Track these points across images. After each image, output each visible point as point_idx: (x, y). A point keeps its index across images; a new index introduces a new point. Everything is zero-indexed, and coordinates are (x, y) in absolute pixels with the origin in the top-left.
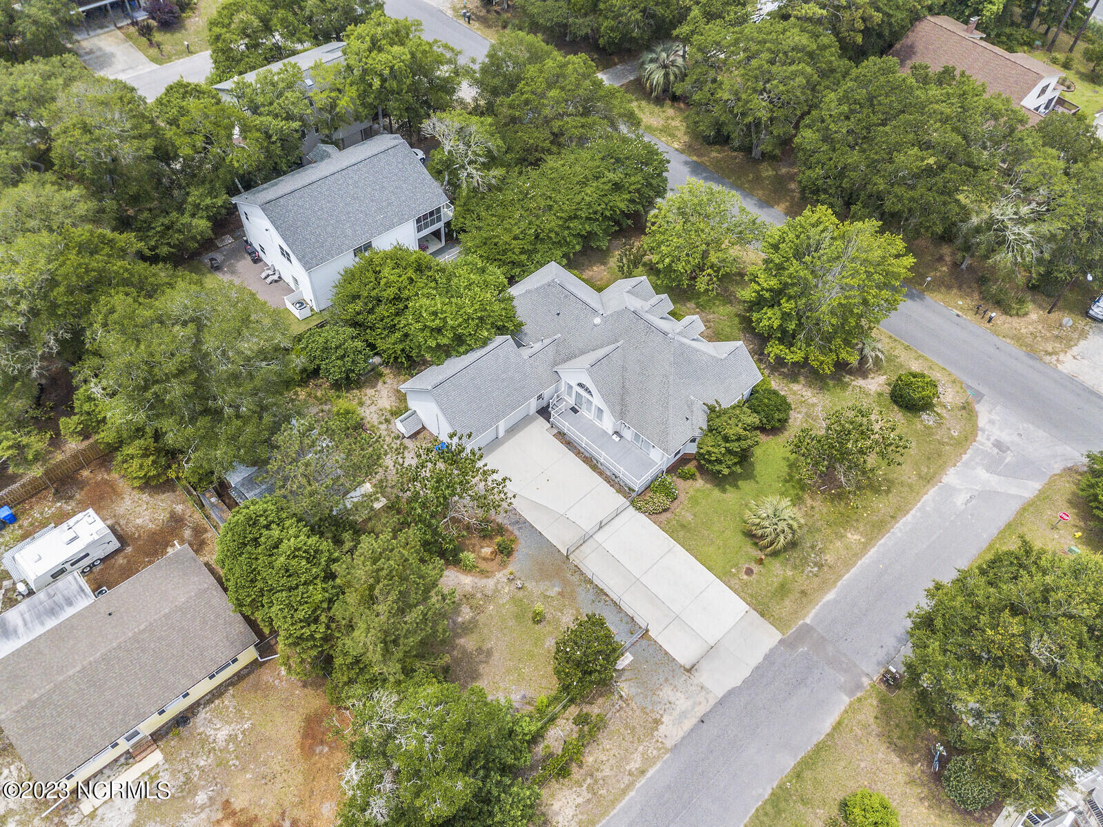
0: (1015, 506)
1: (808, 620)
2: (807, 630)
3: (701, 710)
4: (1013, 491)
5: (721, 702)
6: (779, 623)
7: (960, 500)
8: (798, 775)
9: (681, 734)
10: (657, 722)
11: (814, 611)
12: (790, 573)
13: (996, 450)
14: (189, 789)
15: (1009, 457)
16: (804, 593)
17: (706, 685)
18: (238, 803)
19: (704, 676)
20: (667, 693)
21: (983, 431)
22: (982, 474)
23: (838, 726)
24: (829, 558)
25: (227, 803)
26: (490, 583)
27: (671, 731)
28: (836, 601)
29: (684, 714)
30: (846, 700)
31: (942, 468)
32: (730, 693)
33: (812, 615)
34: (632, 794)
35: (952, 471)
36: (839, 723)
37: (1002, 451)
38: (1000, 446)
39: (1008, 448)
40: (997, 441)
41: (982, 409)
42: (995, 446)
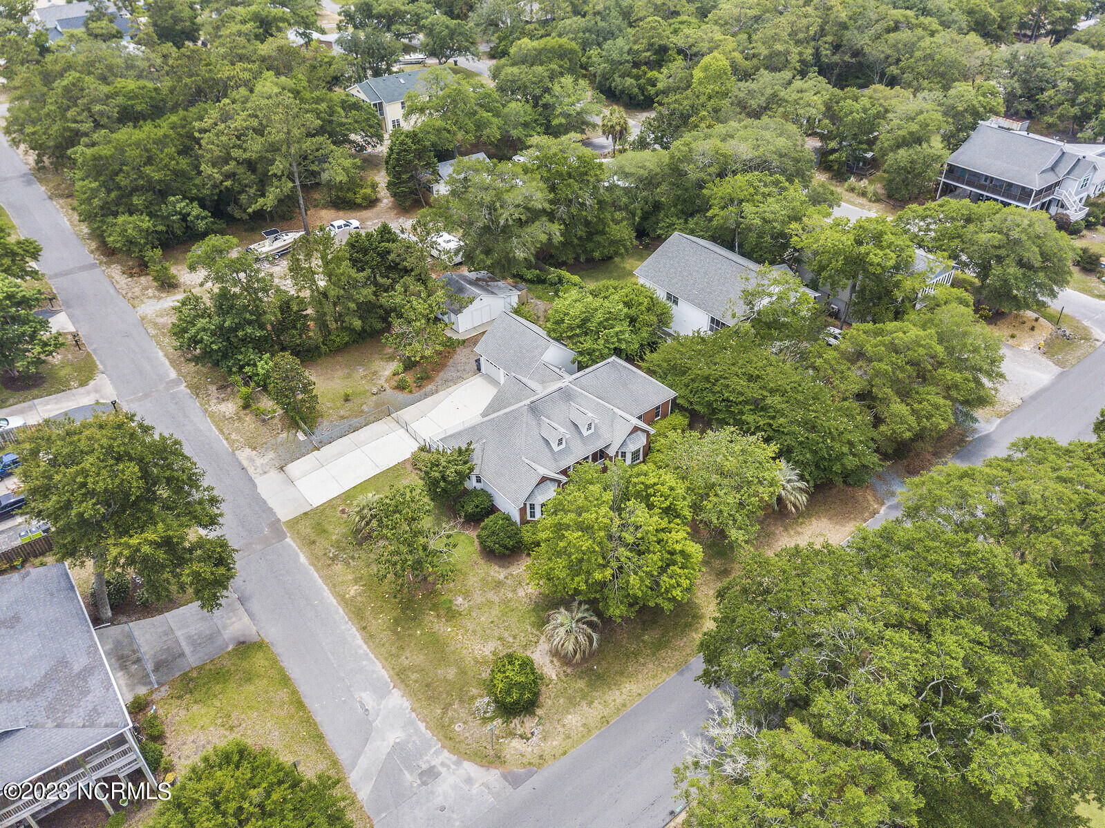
0: (343, 756)
1: (288, 540)
4: (363, 762)
6: (294, 523)
7: (368, 698)
10: (254, 448)
11: (294, 545)
12: (334, 538)
13: (425, 767)
15: (409, 778)
16: (314, 542)
17: (266, 476)
19: (273, 475)
20: (271, 455)
21: (457, 764)
22: (395, 736)
24: (339, 567)
29: (252, 461)
31: (411, 693)
33: (292, 543)
35: (407, 704)
37: (421, 775)
38: (430, 774)
39: (424, 783)
40: (439, 774)
41: (493, 776)
42: (432, 768)
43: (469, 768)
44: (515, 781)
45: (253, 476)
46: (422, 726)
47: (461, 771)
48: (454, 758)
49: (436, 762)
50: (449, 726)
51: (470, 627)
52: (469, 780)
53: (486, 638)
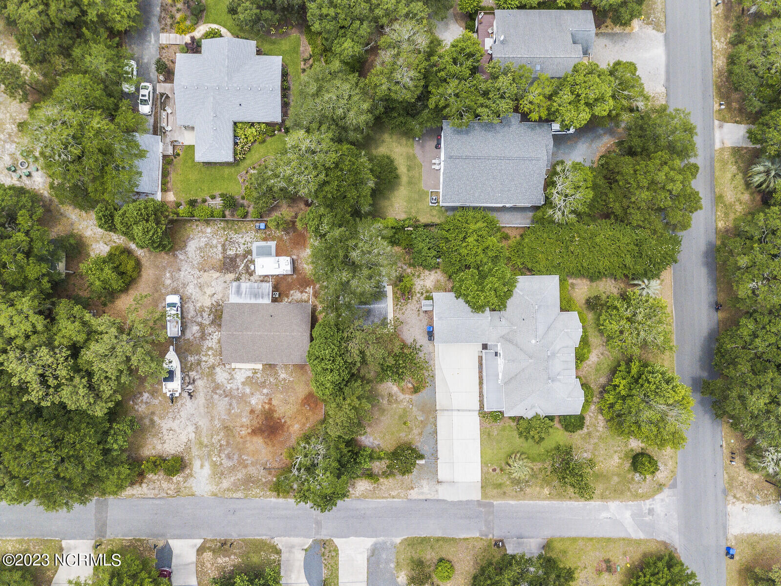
0: (623, 535)
1: (495, 503)
2: (491, 505)
3: (429, 497)
4: (630, 530)
5: (437, 500)
6: (484, 495)
7: (604, 515)
8: (438, 540)
9: (416, 498)
11: (500, 502)
12: (508, 483)
13: (647, 511)
14: (263, 385)
15: (648, 518)
16: (505, 493)
17: (439, 491)
18: (274, 402)
19: (440, 488)
20: (424, 483)
22: (628, 514)
23: (466, 539)
24: (528, 490)
25: (271, 399)
26: (402, 396)
27: (414, 494)
28: (512, 506)
29: (422, 493)
30: (478, 535)
31: (614, 499)
32: (444, 500)
33: (498, 502)
34: (385, 500)
35: (617, 503)
36: (467, 539)
37: (649, 514)
38: (651, 511)
39: (653, 515)
40: (653, 509)
41: (666, 492)
42: (649, 510)
43: (658, 497)
46: (631, 503)
47: (657, 501)
48: (651, 500)
49: (648, 507)
50: (637, 494)
51: (601, 459)
52: (662, 500)
53: (611, 457)
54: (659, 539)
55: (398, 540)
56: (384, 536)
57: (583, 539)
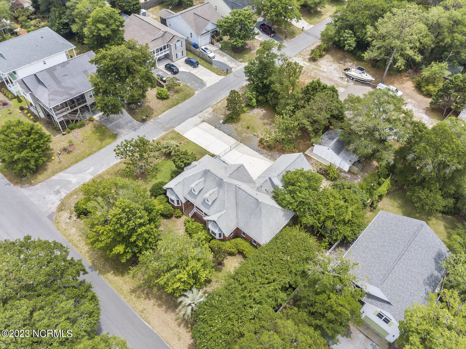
0: (69, 170)
1: (164, 133)
2: (165, 131)
3: (201, 113)
4: (65, 175)
5: (195, 115)
6: (174, 132)
7: (91, 170)
8: (178, 103)
9: (207, 109)
10: (213, 111)
11: (162, 135)
13: (61, 191)
15: (57, 187)
16: (163, 139)
17: (199, 118)
19: (200, 120)
20: (210, 116)
21: (60, 199)
22: (74, 181)
23: (164, 112)
27: (210, 110)
29: (206, 113)
30: (159, 116)
31: (91, 181)
35: (87, 181)
37: (58, 190)
38: (58, 193)
39: (55, 192)
40: (57, 195)
41: (54, 210)
42: (60, 193)
43: (58, 203)
44: (50, 217)
45: (198, 115)
46: (77, 187)
47: (57, 200)
48: (63, 198)
49: (62, 193)
50: (76, 194)
52: (53, 203)
54: (39, 184)
55: (196, 92)
56: (205, 90)
57: (95, 152)
